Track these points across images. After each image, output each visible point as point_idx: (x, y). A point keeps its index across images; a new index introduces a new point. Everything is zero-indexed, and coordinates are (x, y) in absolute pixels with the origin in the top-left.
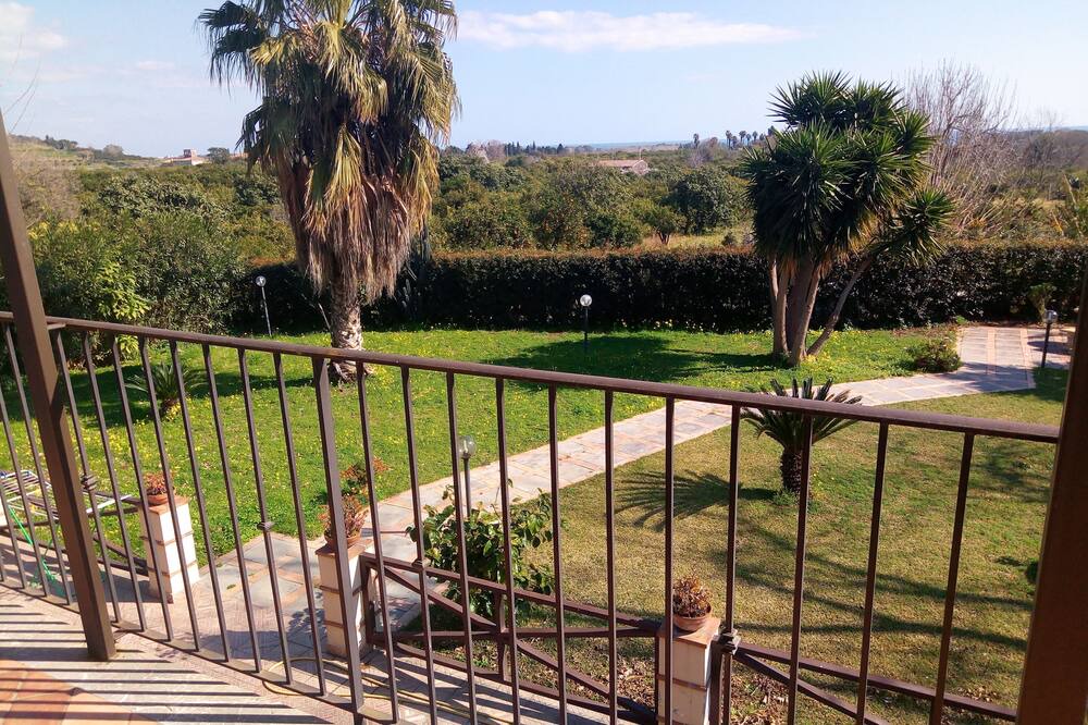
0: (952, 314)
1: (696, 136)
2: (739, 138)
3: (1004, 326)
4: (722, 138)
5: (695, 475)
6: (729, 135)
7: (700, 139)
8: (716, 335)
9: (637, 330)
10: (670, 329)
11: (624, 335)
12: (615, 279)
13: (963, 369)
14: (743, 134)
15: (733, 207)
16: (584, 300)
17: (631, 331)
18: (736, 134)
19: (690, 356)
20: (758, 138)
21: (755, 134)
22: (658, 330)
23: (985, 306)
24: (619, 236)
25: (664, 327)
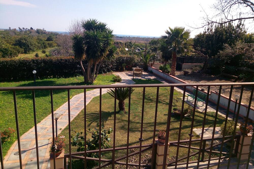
0: (111, 70)
1: (10, 28)
2: (22, 29)
3: (119, 72)
4: (18, 29)
5: (97, 112)
6: (19, 28)
7: (11, 29)
8: (64, 78)
9: (42, 79)
10: (52, 78)
11: (40, 81)
12: (35, 66)
13: (122, 81)
14: (23, 28)
15: (34, 47)
16: (34, 72)
17: (41, 79)
18: (22, 28)
19: (64, 84)
20: (28, 30)
21: (27, 29)
22: (49, 78)
23: (115, 68)
24: (11, 54)
25: (51, 78)
